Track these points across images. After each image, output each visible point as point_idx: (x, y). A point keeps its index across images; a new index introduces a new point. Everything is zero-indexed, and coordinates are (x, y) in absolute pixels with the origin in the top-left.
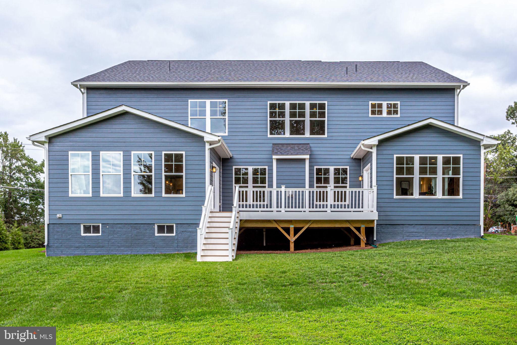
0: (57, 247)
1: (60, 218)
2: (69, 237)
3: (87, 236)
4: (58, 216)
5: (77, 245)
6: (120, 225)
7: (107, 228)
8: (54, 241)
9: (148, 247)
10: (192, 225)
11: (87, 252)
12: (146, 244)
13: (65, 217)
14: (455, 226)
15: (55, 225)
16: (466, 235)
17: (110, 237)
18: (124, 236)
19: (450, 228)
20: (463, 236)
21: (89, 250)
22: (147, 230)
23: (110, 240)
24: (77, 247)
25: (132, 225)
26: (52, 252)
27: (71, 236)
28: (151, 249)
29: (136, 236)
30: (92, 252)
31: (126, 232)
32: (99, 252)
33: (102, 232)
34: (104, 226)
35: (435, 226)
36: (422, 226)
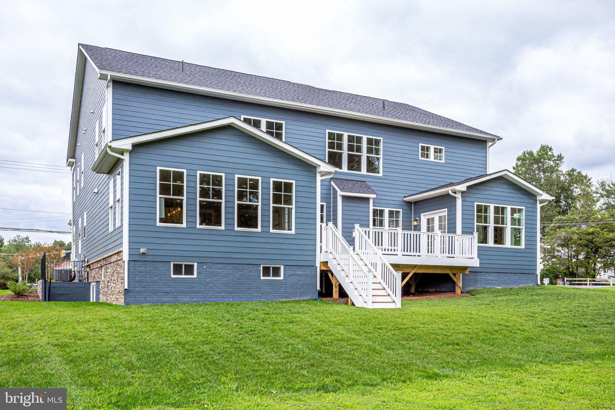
0: (138, 292)
1: (145, 253)
2: (155, 279)
3: (178, 278)
4: (142, 250)
5: (166, 290)
6: (220, 266)
7: (205, 269)
8: (135, 285)
9: (252, 293)
10: (301, 267)
11: (178, 299)
12: (250, 289)
13: (151, 253)
14: (519, 275)
15: (138, 263)
16: (527, 283)
17: (208, 280)
18: (225, 279)
19: (515, 277)
20: (525, 284)
21: (181, 297)
22: (251, 272)
23: (208, 283)
24: (166, 292)
25: (234, 266)
26: (133, 299)
27: (157, 278)
28: (256, 295)
29: (239, 279)
30: (186, 299)
31: (227, 274)
32: (194, 299)
33: (198, 273)
34: (200, 265)
35: (505, 274)
36: (495, 274)
